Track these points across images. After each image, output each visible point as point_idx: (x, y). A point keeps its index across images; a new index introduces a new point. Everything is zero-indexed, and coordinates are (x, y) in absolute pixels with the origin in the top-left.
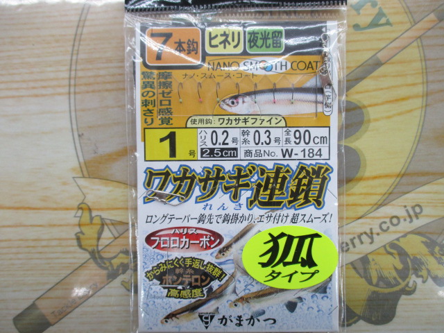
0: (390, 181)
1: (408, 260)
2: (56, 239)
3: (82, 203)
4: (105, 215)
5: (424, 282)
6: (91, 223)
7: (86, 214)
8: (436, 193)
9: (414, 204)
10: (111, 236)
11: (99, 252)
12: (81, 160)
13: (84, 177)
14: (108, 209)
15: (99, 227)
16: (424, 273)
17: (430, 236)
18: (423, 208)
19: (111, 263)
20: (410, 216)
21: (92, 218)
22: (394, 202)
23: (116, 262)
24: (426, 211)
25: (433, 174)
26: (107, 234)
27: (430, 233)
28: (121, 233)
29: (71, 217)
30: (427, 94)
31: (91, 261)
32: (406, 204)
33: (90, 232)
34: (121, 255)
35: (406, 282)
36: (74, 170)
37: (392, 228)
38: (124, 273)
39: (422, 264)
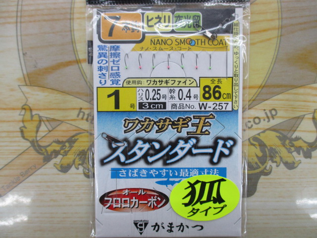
0: (254, 91)
1: (266, 149)
2: (5, 132)
3: (25, 105)
4: (42, 114)
5: (277, 166)
6: (32, 120)
7: (28, 113)
8: (287, 100)
9: (271, 108)
10: (46, 129)
11: (37, 141)
12: (25, 72)
13: (26, 85)
14: (45, 109)
15: (37, 122)
16: (278, 159)
17: (283, 132)
18: (278, 111)
19: (46, 150)
20: (268, 117)
21: (32, 116)
22: (256, 107)
23: (50, 149)
24: (280, 114)
25: (285, 86)
26: (43, 128)
27: (283, 130)
28: (54, 127)
29: (17, 115)
30: (282, 27)
31: (32, 148)
32: (265, 108)
33: (31, 126)
34: (54, 144)
35: (264, 166)
36: (19, 79)
37: (255, 126)
38: (55, 157)
39: (277, 152)
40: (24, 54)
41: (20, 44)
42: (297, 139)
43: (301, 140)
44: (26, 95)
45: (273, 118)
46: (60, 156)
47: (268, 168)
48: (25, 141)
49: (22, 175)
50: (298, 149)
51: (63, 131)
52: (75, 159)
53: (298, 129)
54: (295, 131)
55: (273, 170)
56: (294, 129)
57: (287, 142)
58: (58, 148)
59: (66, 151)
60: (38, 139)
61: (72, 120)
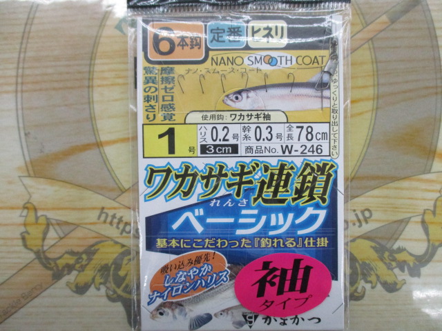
40: (26, 134)
41: (21, 120)
42: (400, 250)
43: (405, 252)
44: (29, 190)
45: (367, 222)
46: (75, 273)
47: (359, 290)
48: (27, 251)
49: (23, 297)
50: (402, 265)
51: (79, 238)
52: (94, 277)
53: (401, 237)
54: (397, 239)
55: (367, 293)
56: (395, 236)
57: (386, 254)
58: (72, 262)
59: (82, 266)
60: (45, 248)
61: (91, 224)
